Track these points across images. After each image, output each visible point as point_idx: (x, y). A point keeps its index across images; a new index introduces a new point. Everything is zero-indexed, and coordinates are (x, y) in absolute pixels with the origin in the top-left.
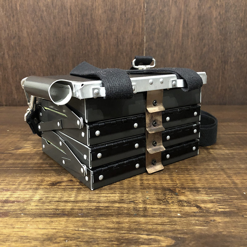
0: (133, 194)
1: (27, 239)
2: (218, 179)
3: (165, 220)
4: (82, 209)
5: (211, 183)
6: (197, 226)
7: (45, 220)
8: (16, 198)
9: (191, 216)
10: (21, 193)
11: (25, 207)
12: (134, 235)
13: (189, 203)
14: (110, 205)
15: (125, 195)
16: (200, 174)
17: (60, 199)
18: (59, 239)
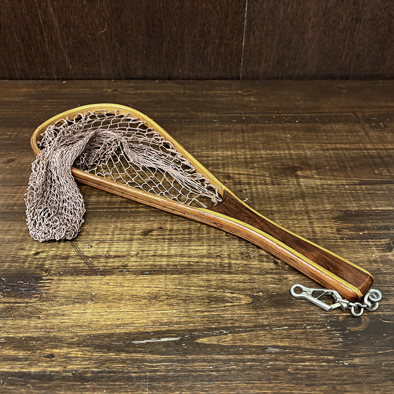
0: (220, 246)
2: (299, 227)
3: (246, 277)
4: (176, 265)
6: (272, 284)
7: (147, 278)
8: (115, 252)
9: (268, 273)
10: (119, 246)
11: (126, 263)
12: (221, 294)
14: (200, 260)
15: (212, 247)
16: (284, 219)
17: (155, 253)
18: (162, 297)
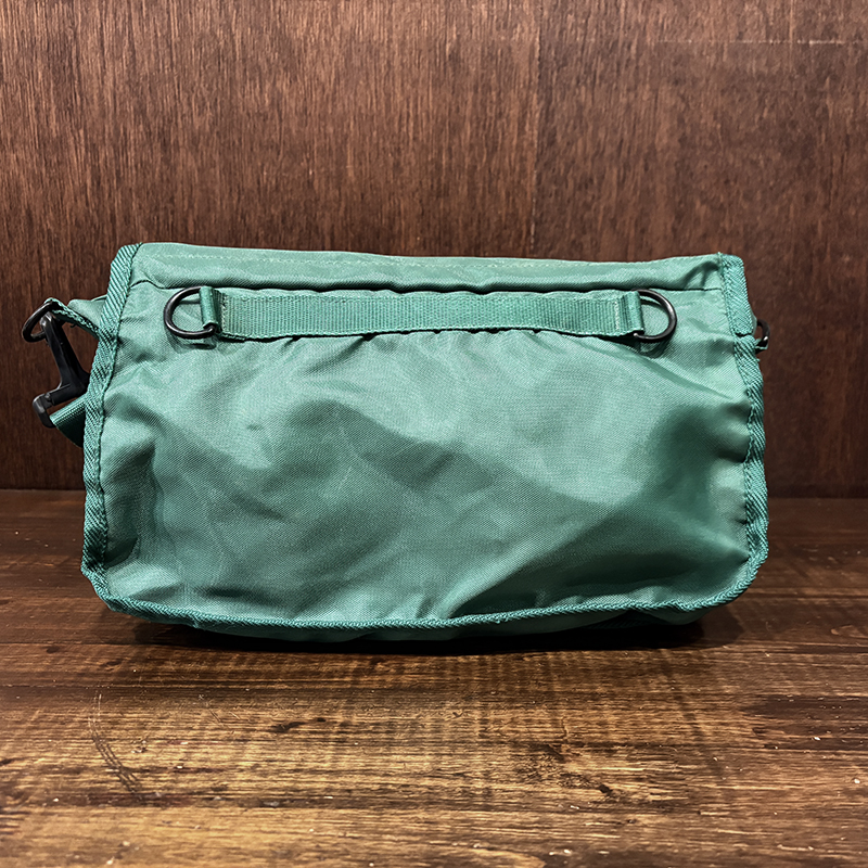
0: (464, 756)
1: (241, 853)
2: (662, 723)
3: (530, 817)
4: (349, 791)
5: (643, 733)
8: (200, 761)
9: (587, 810)
10: (210, 751)
11: (225, 783)
12: (462, 850)
13: (585, 779)
14: (412, 781)
15: (445, 757)
16: (623, 709)
17: (299, 765)
18: (306, 854)
